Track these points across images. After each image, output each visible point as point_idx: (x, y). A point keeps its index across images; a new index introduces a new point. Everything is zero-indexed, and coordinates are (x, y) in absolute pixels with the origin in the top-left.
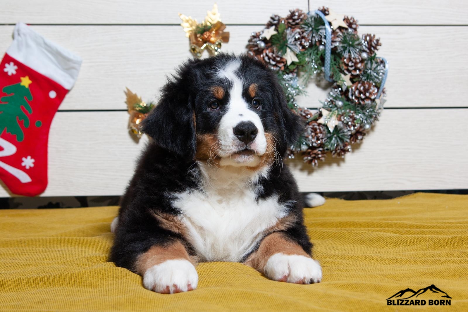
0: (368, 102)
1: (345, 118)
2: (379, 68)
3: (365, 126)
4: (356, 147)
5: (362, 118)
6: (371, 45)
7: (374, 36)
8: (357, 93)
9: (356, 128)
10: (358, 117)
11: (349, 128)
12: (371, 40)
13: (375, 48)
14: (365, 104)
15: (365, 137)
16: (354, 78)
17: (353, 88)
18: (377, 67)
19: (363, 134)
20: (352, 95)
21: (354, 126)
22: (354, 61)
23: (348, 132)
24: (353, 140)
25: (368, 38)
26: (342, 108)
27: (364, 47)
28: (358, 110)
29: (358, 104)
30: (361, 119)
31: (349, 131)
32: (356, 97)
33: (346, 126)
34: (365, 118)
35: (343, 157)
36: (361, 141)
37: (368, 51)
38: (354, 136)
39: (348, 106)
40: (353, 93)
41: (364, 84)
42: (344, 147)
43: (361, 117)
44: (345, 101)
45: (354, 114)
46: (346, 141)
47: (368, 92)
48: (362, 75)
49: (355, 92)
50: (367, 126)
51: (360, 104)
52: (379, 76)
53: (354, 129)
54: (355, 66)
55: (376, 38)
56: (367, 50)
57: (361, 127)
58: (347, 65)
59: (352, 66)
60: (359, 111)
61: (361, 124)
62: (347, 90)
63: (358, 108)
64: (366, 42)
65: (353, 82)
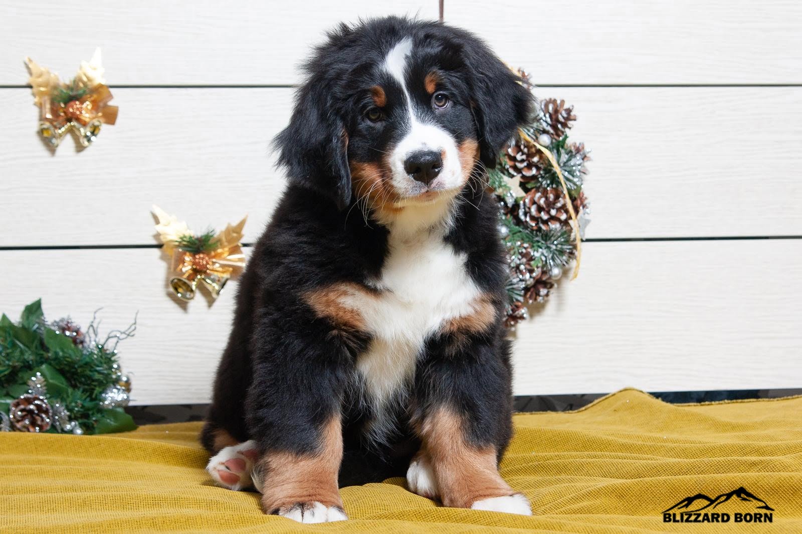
0: (555, 226)
1: (513, 257)
2: (572, 163)
3: (551, 270)
4: (537, 309)
5: (546, 257)
6: (558, 121)
7: (563, 102)
8: (533, 209)
9: (534, 275)
10: (537, 255)
11: (521, 276)
12: (556, 111)
13: (565, 125)
14: (551, 231)
15: (552, 291)
16: (528, 183)
17: (527, 201)
18: (569, 160)
19: (548, 286)
20: (525, 214)
21: (531, 271)
22: (526, 150)
23: (521, 283)
24: (530, 298)
25: (551, 107)
26: (507, 239)
27: (544, 124)
28: (538, 242)
29: (537, 231)
30: (544, 259)
31: (521, 280)
32: (533, 218)
33: (517, 273)
34: (550, 256)
35: (513, 329)
36: (546, 298)
37: (552, 131)
38: (532, 290)
39: (519, 234)
40: (527, 210)
41: (547, 193)
42: (513, 310)
43: (543, 254)
44: (513, 226)
45: (529, 250)
46: (518, 300)
47: (553, 208)
48: (542, 177)
49: (529, 208)
50: (556, 271)
51: (539, 229)
52: (573, 176)
53: (531, 277)
54: (529, 161)
55: (566, 106)
56: (549, 128)
57: (544, 273)
58: (513, 159)
59: (522, 161)
60: (540, 244)
61: (543, 267)
62: (516, 206)
63: (537, 239)
64: (547, 115)
65: (527, 190)
